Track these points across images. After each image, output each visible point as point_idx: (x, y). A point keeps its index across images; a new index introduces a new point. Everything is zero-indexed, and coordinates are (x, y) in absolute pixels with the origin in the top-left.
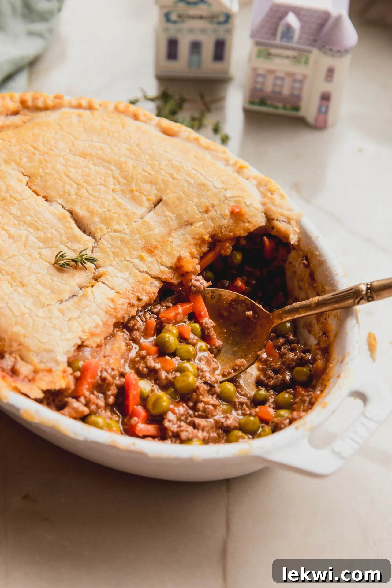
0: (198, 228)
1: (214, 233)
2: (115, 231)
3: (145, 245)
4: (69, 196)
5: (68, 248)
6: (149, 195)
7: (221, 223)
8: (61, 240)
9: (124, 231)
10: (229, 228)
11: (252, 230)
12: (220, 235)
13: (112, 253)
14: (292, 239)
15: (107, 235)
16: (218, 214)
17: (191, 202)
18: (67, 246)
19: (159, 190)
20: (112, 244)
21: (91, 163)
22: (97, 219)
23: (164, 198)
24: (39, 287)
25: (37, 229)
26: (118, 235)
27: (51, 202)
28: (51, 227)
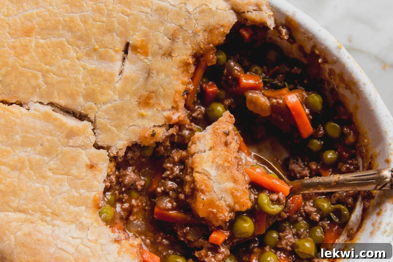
0: (178, 56)
1: (194, 52)
2: (105, 103)
3: (139, 101)
4: (40, 89)
5: (72, 146)
6: (115, 47)
7: (197, 41)
8: (61, 142)
9: (113, 99)
10: (207, 41)
11: (228, 32)
12: (202, 52)
13: (114, 127)
14: (271, 25)
15: (100, 112)
16: (190, 34)
17: (158, 32)
18: (70, 146)
19: (121, 35)
20: (109, 118)
21: (40, 39)
22: (81, 100)
23: (131, 42)
24: (72, 208)
25: (33, 145)
26: (109, 105)
27: (27, 104)
28: (43, 134)
